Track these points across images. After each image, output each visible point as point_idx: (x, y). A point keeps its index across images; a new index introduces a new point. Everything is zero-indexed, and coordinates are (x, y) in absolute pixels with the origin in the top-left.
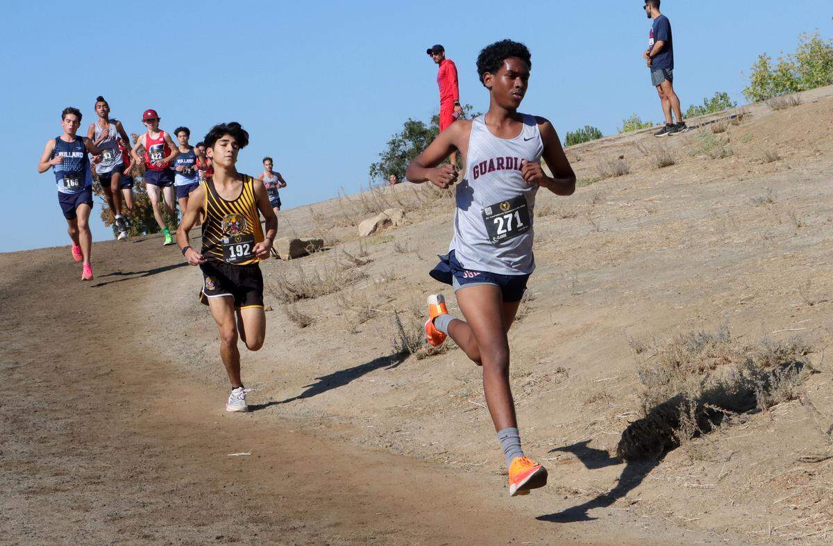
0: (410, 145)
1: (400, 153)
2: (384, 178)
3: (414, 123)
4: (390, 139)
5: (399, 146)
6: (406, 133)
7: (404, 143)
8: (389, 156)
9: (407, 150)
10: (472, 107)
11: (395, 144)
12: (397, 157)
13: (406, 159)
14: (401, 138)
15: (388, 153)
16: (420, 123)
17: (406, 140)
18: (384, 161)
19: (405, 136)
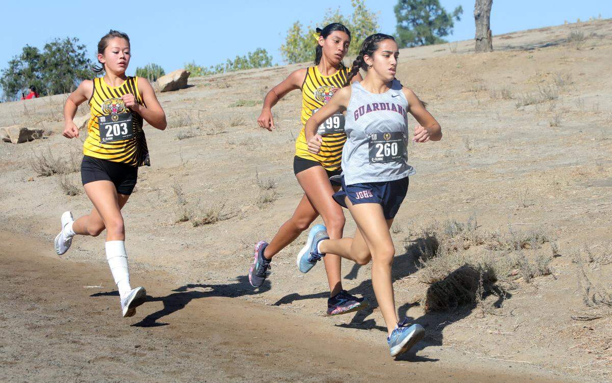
0: (26, 65)
1: (18, 71)
2: (4, 90)
3: (30, 48)
4: (11, 59)
5: (17, 65)
6: (23, 55)
7: (22, 63)
8: (9, 72)
9: (23, 69)
10: (78, 40)
11: (14, 63)
12: (15, 74)
13: (22, 76)
14: (19, 59)
15: (8, 70)
16: (35, 48)
17: (23, 61)
18: (4, 76)
19: (23, 58)
